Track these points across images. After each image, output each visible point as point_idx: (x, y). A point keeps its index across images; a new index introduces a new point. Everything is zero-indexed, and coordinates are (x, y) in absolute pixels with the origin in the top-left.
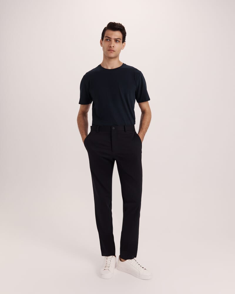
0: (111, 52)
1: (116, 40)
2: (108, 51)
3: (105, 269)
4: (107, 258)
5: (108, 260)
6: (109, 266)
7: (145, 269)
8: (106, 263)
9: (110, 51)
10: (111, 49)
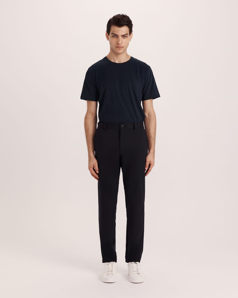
0: (120, 49)
1: (124, 36)
2: (116, 48)
5: (109, 266)
9: (118, 48)
10: (119, 46)
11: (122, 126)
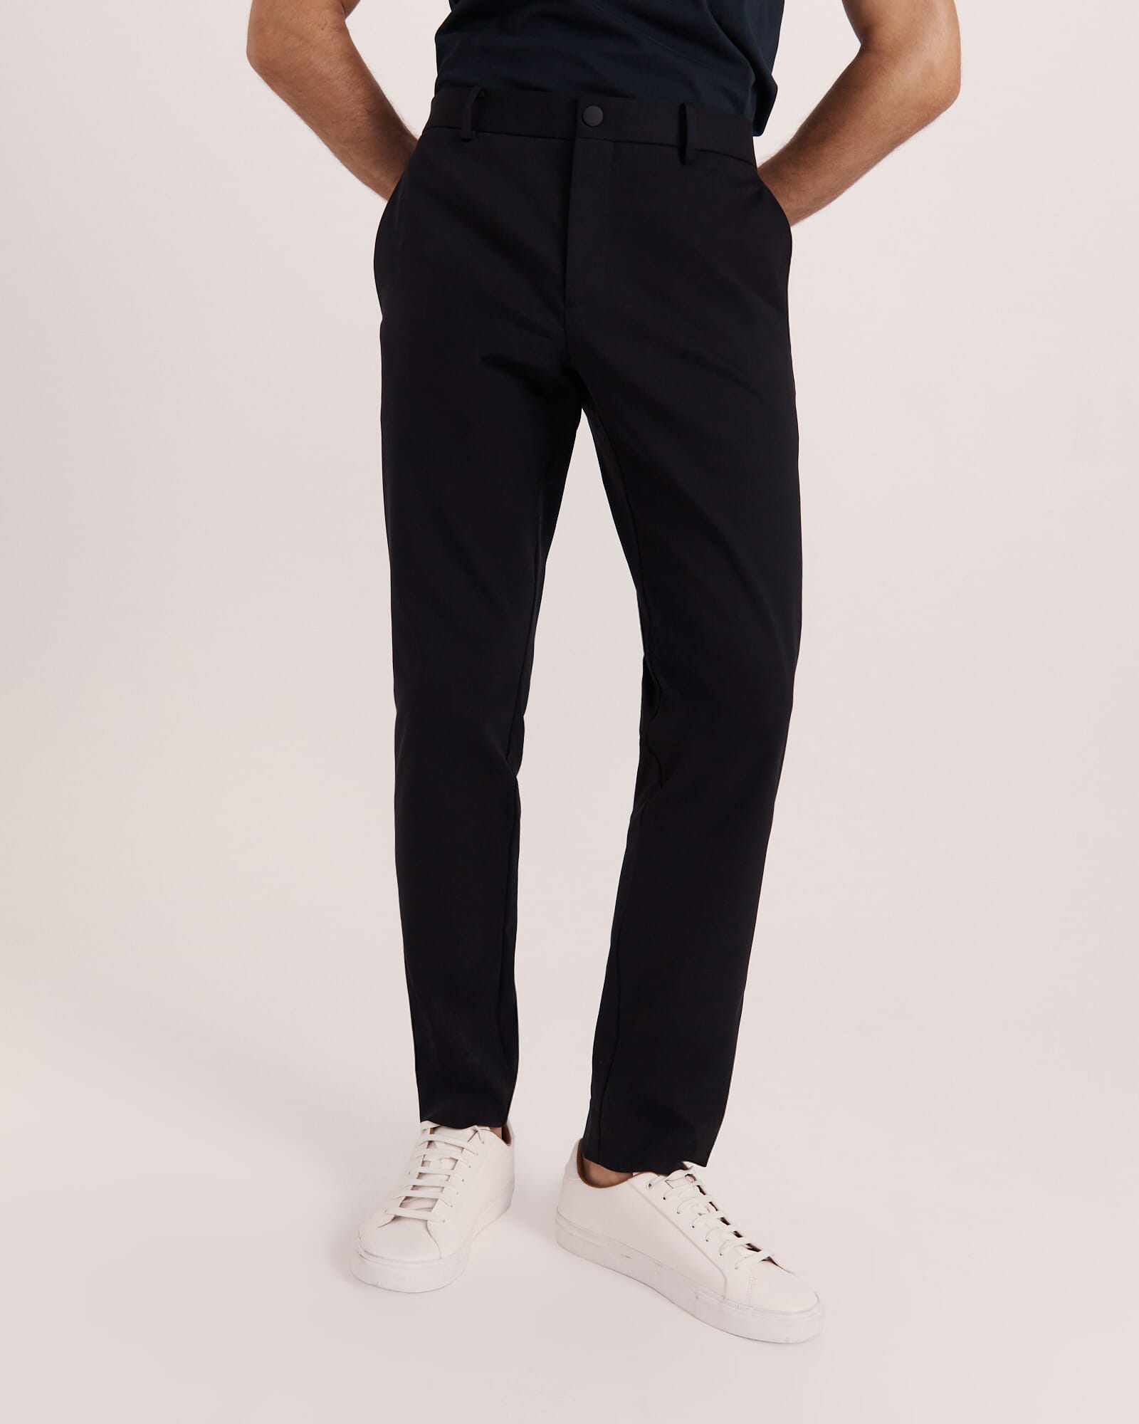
3: (396, 1218)
4: (432, 1137)
5: (432, 1155)
6: (436, 1200)
7: (770, 1260)
8: (421, 1175)
11: (595, 115)
